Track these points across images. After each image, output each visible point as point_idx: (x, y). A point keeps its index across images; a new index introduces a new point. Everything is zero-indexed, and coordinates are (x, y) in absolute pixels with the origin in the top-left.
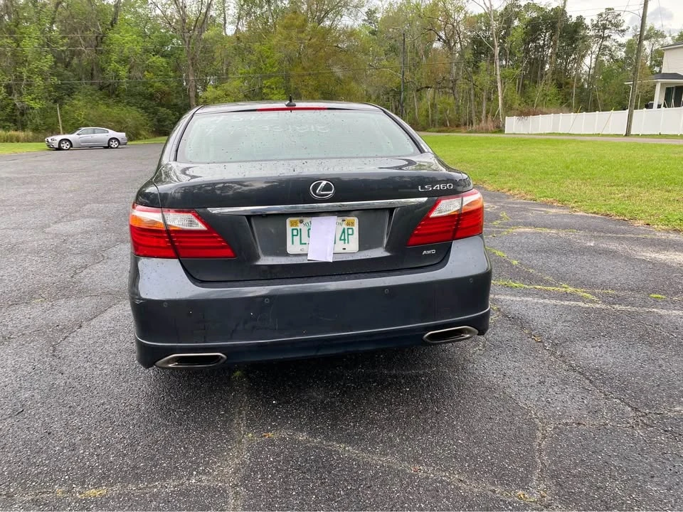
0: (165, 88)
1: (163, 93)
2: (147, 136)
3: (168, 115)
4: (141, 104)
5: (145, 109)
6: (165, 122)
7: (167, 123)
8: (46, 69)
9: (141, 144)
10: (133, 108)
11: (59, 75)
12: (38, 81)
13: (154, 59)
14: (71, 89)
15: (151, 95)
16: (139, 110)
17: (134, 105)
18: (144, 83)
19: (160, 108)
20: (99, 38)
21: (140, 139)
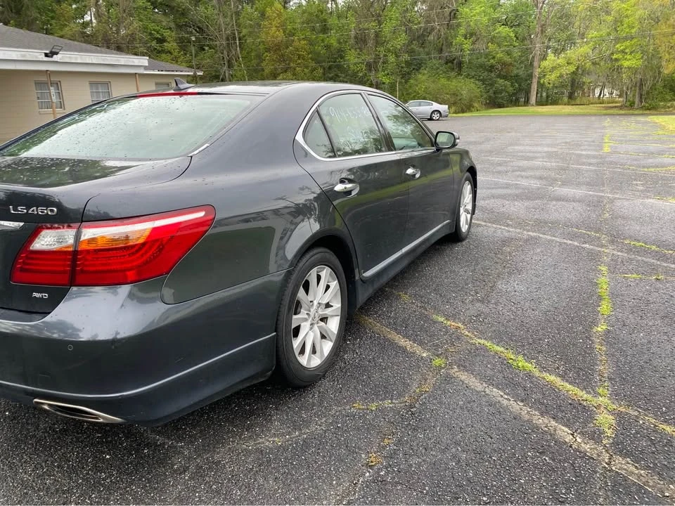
0: (507, 59)
1: (504, 64)
2: (479, 108)
3: (506, 87)
4: (480, 76)
5: (483, 81)
6: (501, 93)
7: (503, 95)
8: (399, 47)
9: (469, 117)
10: (472, 80)
11: (411, 52)
12: (392, 59)
13: (501, 29)
14: (420, 64)
15: (492, 66)
16: (477, 82)
17: (473, 77)
18: (487, 55)
19: (499, 80)
20: (452, 14)
21: (472, 111)
